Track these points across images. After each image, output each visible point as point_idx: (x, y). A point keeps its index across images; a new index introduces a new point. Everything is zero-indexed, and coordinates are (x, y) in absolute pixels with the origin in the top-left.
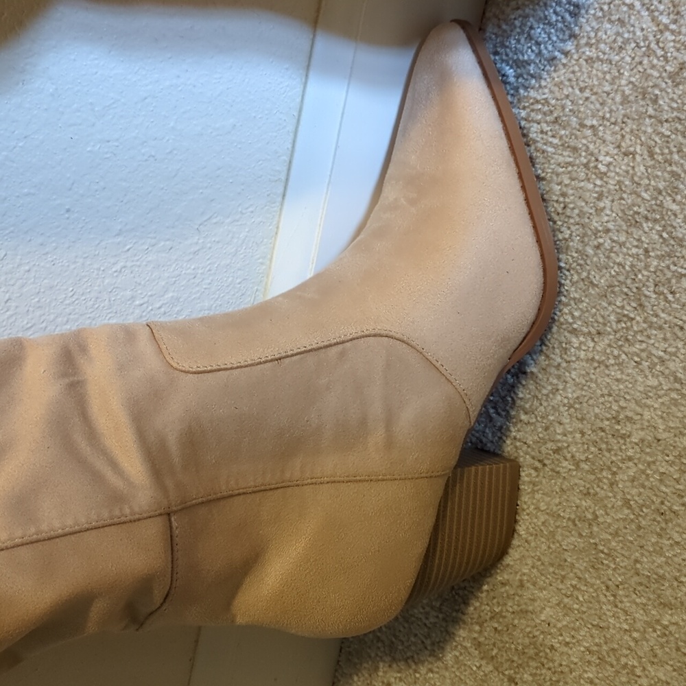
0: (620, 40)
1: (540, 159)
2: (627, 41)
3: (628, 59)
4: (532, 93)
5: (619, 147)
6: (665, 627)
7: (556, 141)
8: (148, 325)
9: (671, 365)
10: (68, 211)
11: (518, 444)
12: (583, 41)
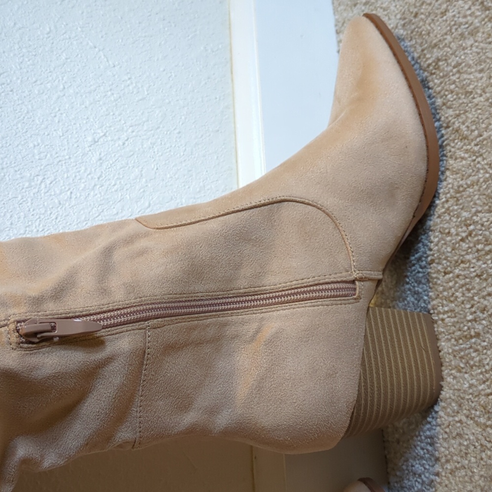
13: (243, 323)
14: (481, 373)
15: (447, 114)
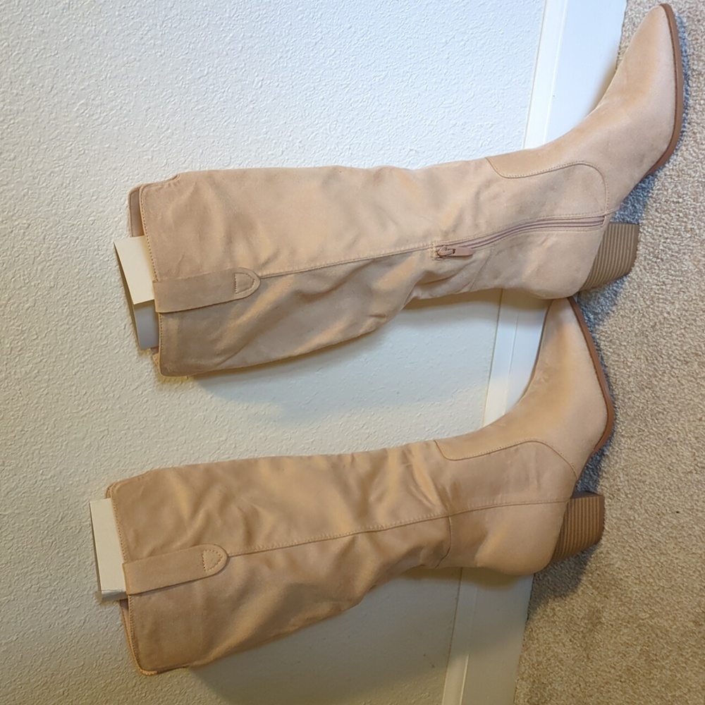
0: (633, 309)
1: (605, 358)
2: (635, 310)
3: (636, 318)
4: (601, 328)
5: (635, 355)
6: (662, 563)
7: (611, 350)
8: (435, 441)
9: (658, 450)
10: (398, 393)
11: (603, 487)
12: (619, 307)
13: (538, 236)
14: (657, 280)
15: (692, 116)
